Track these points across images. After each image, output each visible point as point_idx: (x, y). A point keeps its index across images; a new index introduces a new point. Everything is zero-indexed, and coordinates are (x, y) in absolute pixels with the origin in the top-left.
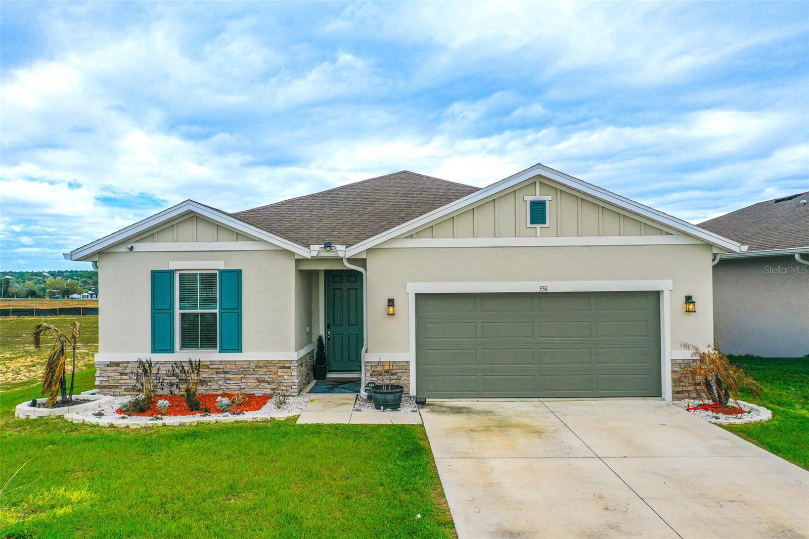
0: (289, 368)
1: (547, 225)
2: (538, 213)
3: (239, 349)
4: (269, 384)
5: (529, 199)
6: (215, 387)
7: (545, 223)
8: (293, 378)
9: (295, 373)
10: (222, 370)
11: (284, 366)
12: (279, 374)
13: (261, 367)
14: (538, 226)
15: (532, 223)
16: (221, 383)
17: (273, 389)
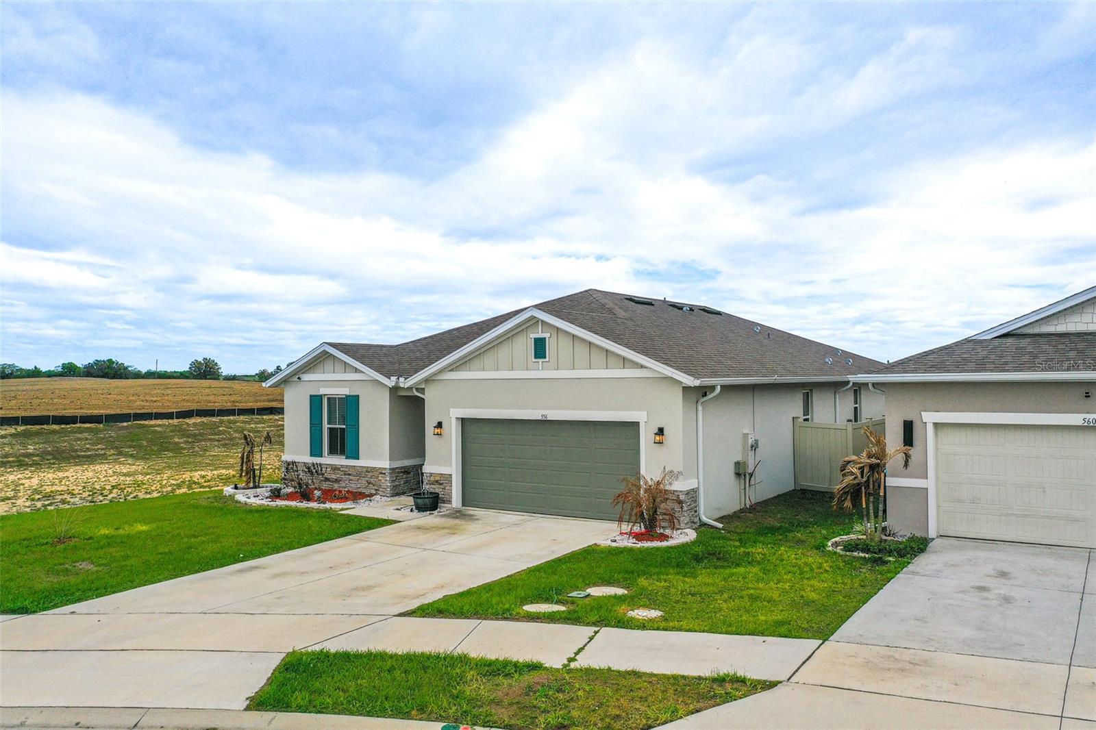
0: (385, 474)
1: (547, 359)
2: (540, 349)
3: (356, 456)
4: (374, 485)
5: (533, 336)
6: (343, 485)
7: (545, 358)
8: (386, 482)
9: (388, 479)
10: (347, 471)
11: (381, 472)
12: (380, 478)
13: (369, 472)
14: (541, 360)
15: (535, 358)
16: (347, 482)
17: (376, 490)
